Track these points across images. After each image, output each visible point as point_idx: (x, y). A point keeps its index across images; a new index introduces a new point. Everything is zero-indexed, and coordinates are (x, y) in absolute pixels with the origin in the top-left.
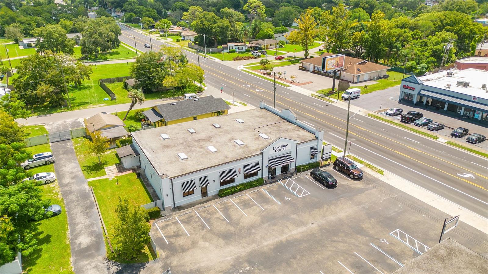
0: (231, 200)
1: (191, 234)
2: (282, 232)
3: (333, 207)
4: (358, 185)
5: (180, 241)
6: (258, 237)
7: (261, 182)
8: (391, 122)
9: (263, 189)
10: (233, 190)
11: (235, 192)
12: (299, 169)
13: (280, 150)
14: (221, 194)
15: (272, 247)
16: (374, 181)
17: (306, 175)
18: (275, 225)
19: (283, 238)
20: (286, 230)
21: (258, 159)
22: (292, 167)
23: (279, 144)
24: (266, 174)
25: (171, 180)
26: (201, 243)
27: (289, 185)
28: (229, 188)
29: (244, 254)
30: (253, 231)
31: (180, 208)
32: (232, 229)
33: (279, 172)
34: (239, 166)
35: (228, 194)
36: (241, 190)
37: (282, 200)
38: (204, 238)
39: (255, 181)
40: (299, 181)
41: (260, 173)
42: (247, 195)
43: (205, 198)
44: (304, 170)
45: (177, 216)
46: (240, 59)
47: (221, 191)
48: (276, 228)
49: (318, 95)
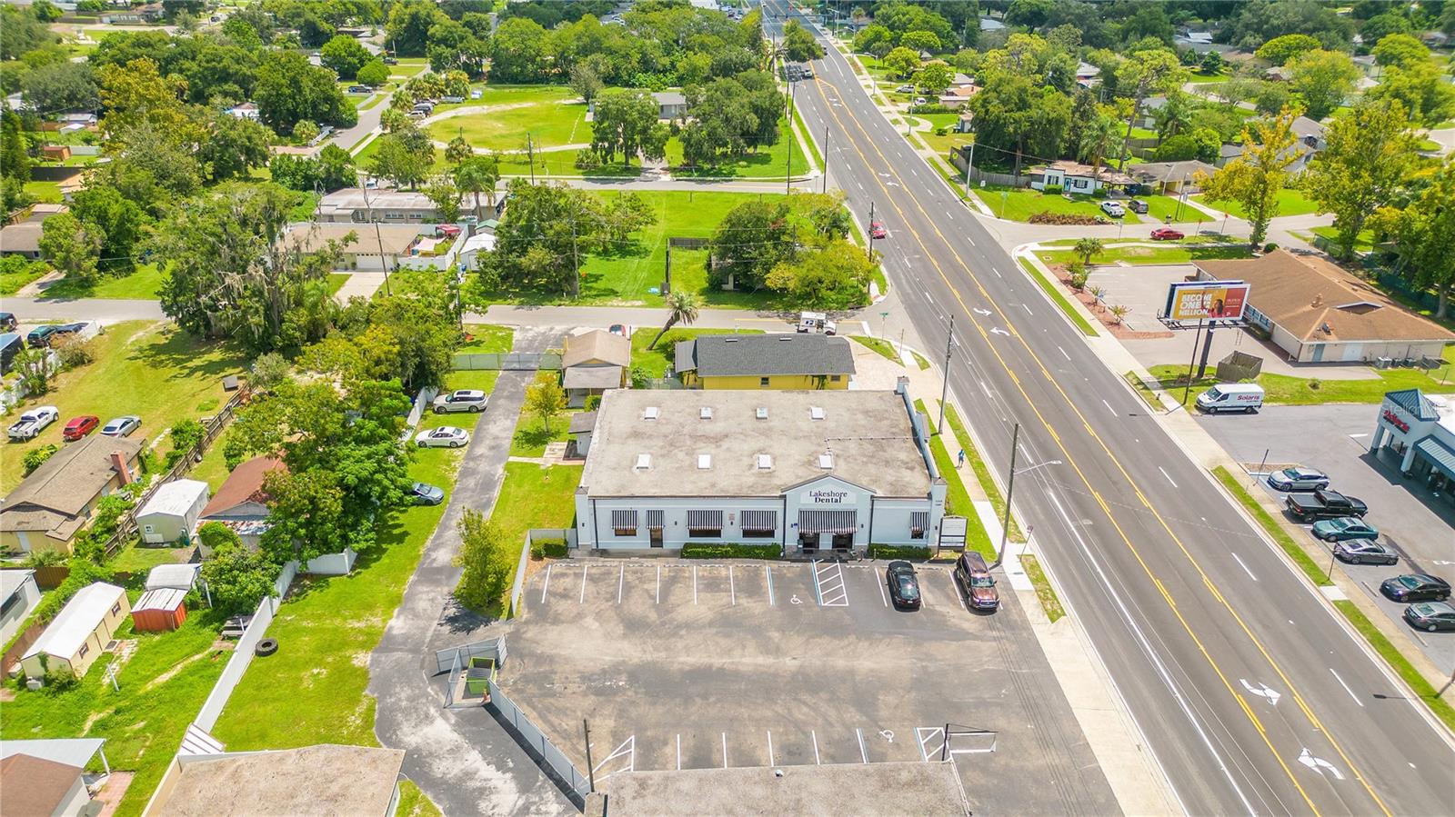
1: (585, 601)
2: (729, 652)
3: (864, 644)
4: (970, 622)
5: (562, 606)
6: (680, 645)
8: (1253, 506)
9: (767, 568)
11: (714, 556)
12: (875, 552)
13: (828, 501)
16: (1020, 629)
17: (880, 569)
18: (727, 636)
19: (717, 662)
20: (738, 652)
22: (860, 542)
24: (792, 541)
25: (594, 499)
26: (590, 622)
28: (708, 546)
31: (604, 553)
32: (653, 616)
33: (826, 543)
34: (732, 509)
35: (697, 556)
36: (725, 556)
37: (783, 600)
38: (599, 616)
39: (764, 547)
40: (853, 576)
41: (779, 533)
42: (729, 570)
43: (656, 550)
44: (883, 556)
45: (589, 566)
46: (1049, 222)
47: (687, 546)
48: (724, 642)
49: (1145, 376)
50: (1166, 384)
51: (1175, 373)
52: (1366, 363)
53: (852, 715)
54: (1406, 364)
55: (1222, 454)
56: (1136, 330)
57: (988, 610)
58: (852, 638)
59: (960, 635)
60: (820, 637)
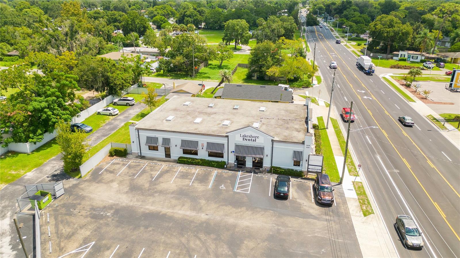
0: (181, 168)
4: (315, 210)
5: (107, 176)
6: (151, 200)
7: (221, 166)
9: (215, 172)
10: (190, 161)
11: (192, 164)
12: (273, 171)
13: (249, 140)
14: (181, 161)
15: (147, 211)
16: (343, 217)
17: (273, 178)
18: (178, 199)
20: (178, 208)
21: (224, 141)
22: (266, 164)
23: (248, 132)
24: (232, 160)
25: (138, 130)
26: (114, 184)
27: (243, 178)
28: (187, 158)
29: (124, 204)
30: (157, 195)
32: (147, 186)
33: (249, 164)
34: (203, 141)
35: (184, 163)
36: (195, 164)
37: (217, 186)
39: (217, 162)
40: (258, 179)
41: (225, 155)
42: (196, 170)
43: (168, 159)
44: (278, 173)
45: (132, 161)
46: (398, 68)
47: (181, 158)
48: (174, 202)
56: (435, 101)
60: (226, 205)
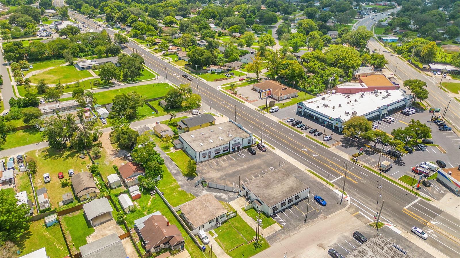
0: (219, 159)
1: (207, 169)
2: (236, 168)
3: (253, 161)
4: (264, 153)
5: (204, 171)
6: (228, 170)
7: (229, 153)
8: (287, 126)
9: (230, 156)
11: (220, 156)
12: (243, 148)
14: (215, 157)
15: (232, 172)
16: (271, 152)
17: (246, 150)
18: (233, 166)
19: (236, 170)
20: (237, 168)
21: (228, 145)
22: (241, 147)
23: (236, 139)
24: (231, 150)
25: (199, 152)
26: (210, 172)
27: (239, 154)
28: (218, 155)
29: (224, 174)
30: (227, 168)
31: (202, 162)
32: (220, 168)
33: (236, 149)
34: (221, 147)
35: (217, 157)
36: (222, 156)
37: (236, 159)
38: (212, 171)
39: (227, 153)
40: (243, 152)
41: (229, 150)
42: (224, 158)
43: (210, 159)
44: (245, 148)
45: (201, 164)
46: (218, 80)
47: (215, 156)
49: (258, 109)
50: (263, 109)
51: (263, 107)
52: (288, 98)
53: (260, 170)
54: (293, 97)
55: (278, 119)
56: (252, 101)
57: (265, 151)
58: (251, 161)
59: (264, 155)
60: (246, 162)
